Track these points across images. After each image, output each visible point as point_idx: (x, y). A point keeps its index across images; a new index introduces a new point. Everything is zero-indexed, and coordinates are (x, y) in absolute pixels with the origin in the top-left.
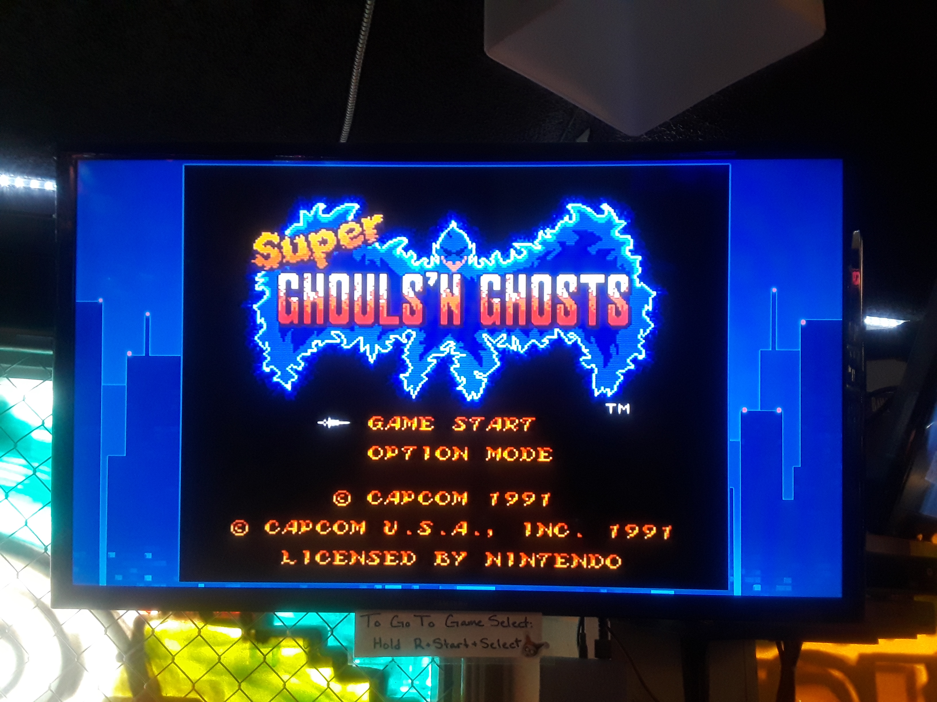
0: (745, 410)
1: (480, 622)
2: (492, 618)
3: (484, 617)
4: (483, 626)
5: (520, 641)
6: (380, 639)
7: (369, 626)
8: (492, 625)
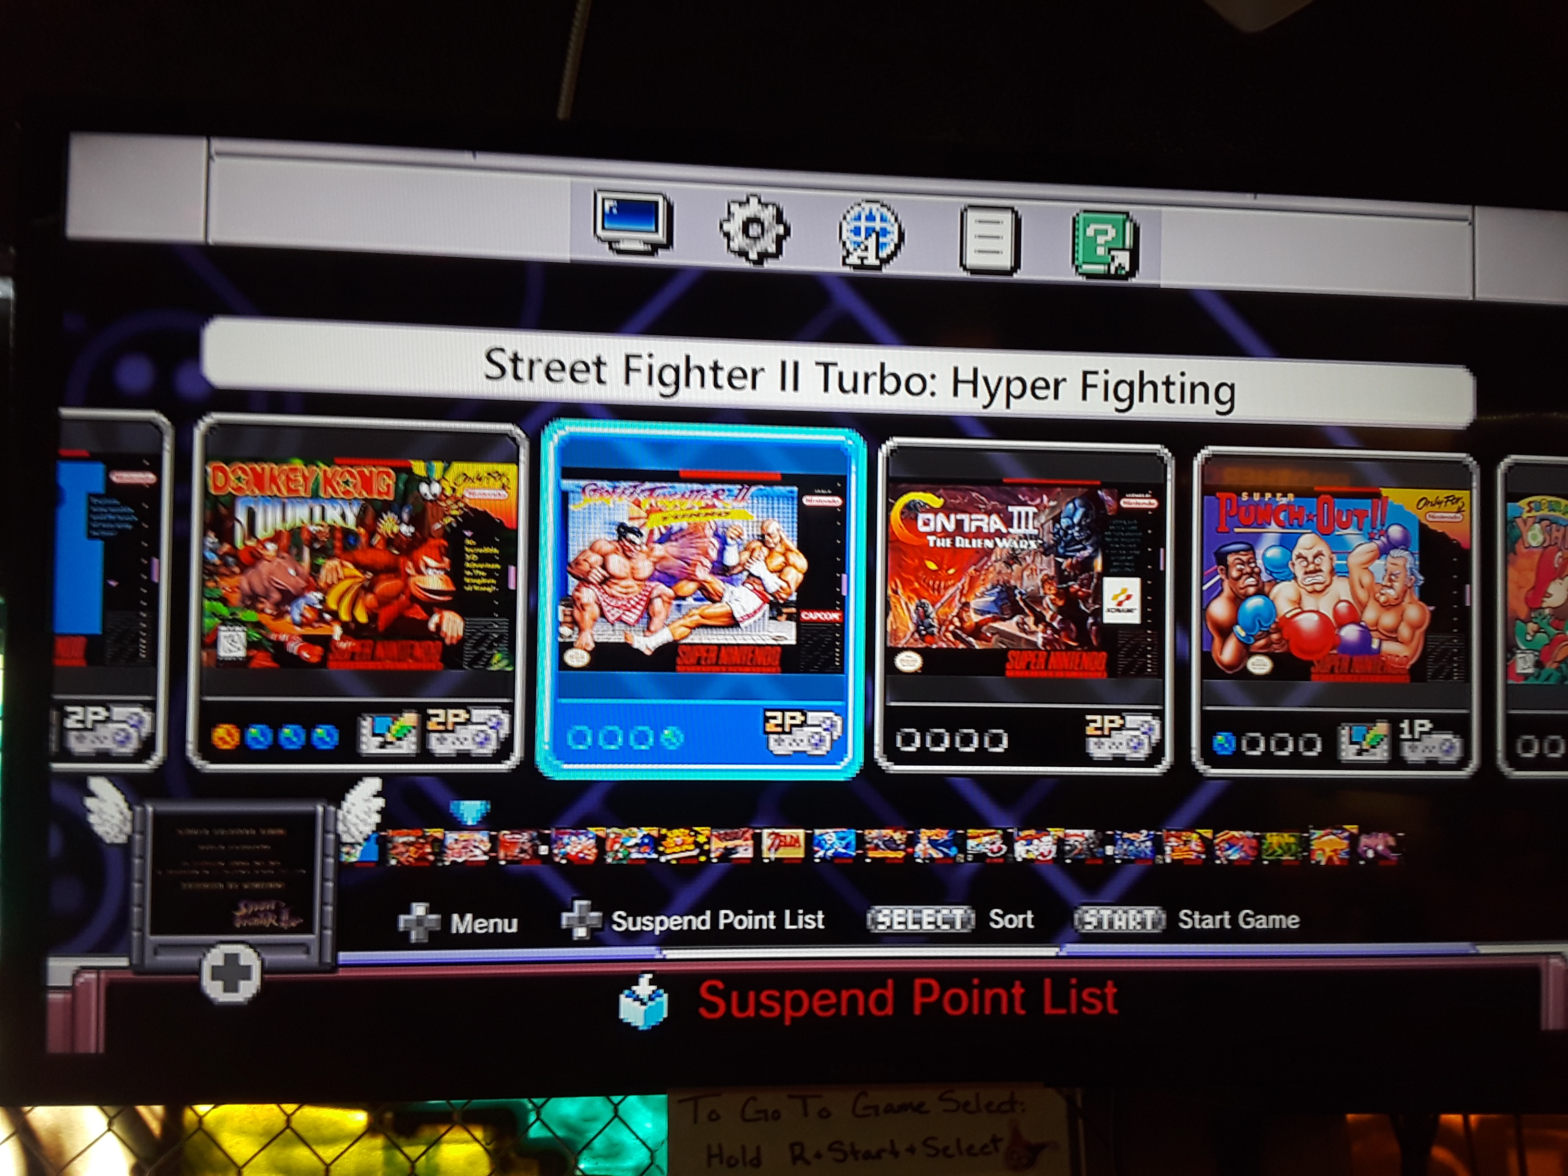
2: (946, 1096)
3: (928, 1096)
4: (928, 1112)
5: (1001, 1140)
6: (720, 1147)
7: (696, 1121)
8: (946, 1111)
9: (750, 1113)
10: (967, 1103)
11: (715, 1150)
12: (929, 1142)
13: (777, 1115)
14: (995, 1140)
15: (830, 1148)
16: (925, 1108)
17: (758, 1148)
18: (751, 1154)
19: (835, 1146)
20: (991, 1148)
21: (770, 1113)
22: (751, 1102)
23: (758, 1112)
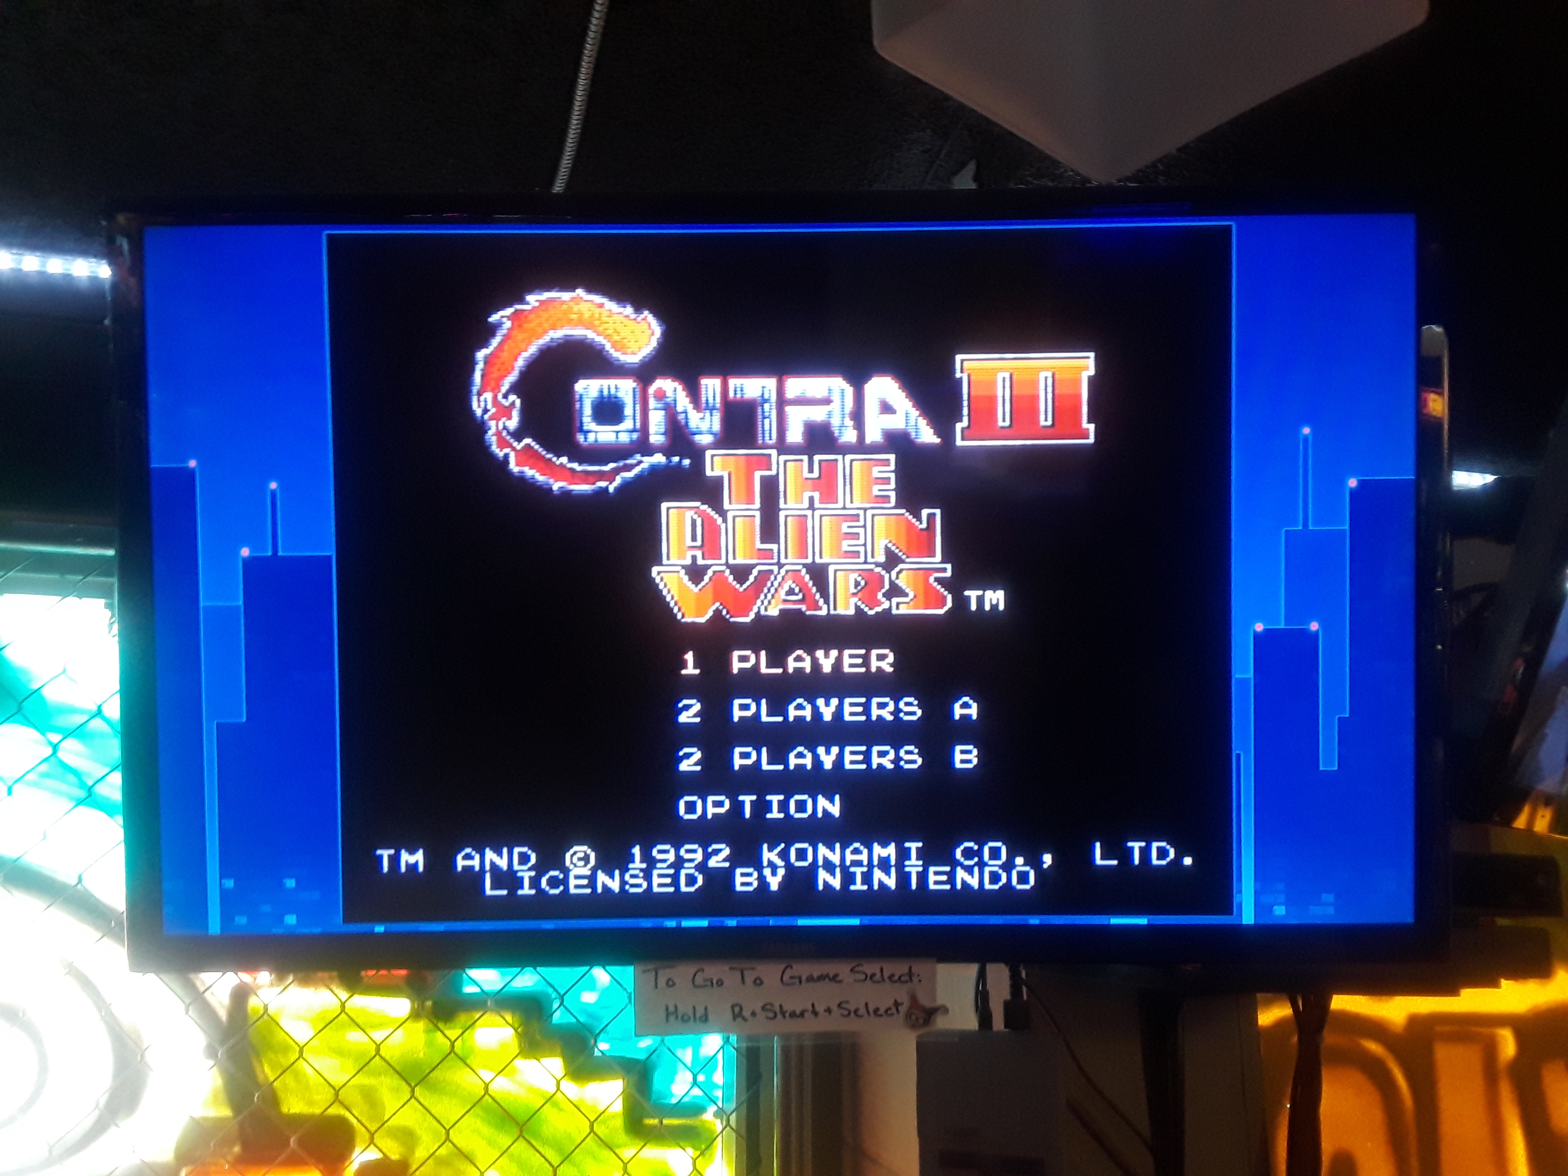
0: (1259, 627)
1: (836, 975)
2: (857, 969)
3: (842, 969)
4: (841, 981)
5: (902, 1004)
6: (676, 1007)
7: (656, 987)
8: (855, 981)
9: (699, 979)
10: (873, 975)
11: (672, 1009)
12: (843, 1005)
13: (720, 983)
14: (897, 1004)
15: (763, 1008)
16: (838, 979)
17: (706, 1009)
18: (700, 1012)
19: (768, 1007)
20: (894, 1010)
21: (714, 982)
22: (699, 973)
23: (705, 980)
